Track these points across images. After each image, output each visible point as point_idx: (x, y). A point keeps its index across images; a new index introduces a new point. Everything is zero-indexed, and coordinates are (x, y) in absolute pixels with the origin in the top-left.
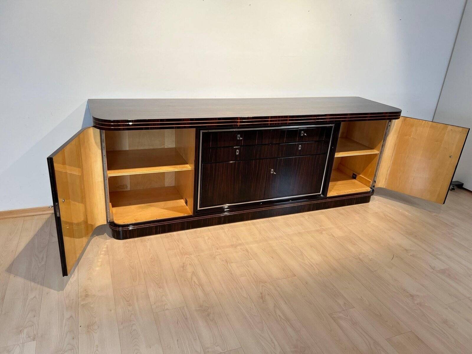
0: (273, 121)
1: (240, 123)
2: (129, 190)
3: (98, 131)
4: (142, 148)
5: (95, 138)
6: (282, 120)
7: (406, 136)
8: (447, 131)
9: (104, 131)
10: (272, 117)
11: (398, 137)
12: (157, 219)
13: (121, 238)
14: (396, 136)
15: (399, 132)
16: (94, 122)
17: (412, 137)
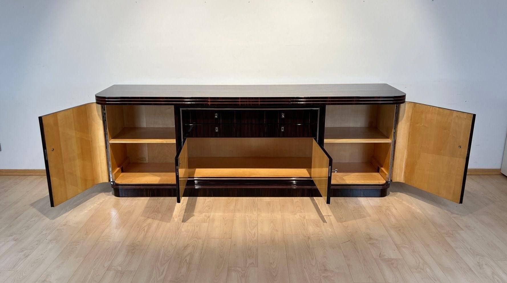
0: (244, 102)
1: (211, 102)
2: (148, 162)
3: (100, 106)
4: (157, 126)
5: (98, 111)
6: (252, 102)
7: (417, 124)
8: (453, 117)
9: (105, 105)
10: (242, 98)
11: (410, 125)
12: (148, 183)
13: (120, 195)
14: (408, 124)
15: (411, 120)
16: (97, 100)
17: (422, 125)
